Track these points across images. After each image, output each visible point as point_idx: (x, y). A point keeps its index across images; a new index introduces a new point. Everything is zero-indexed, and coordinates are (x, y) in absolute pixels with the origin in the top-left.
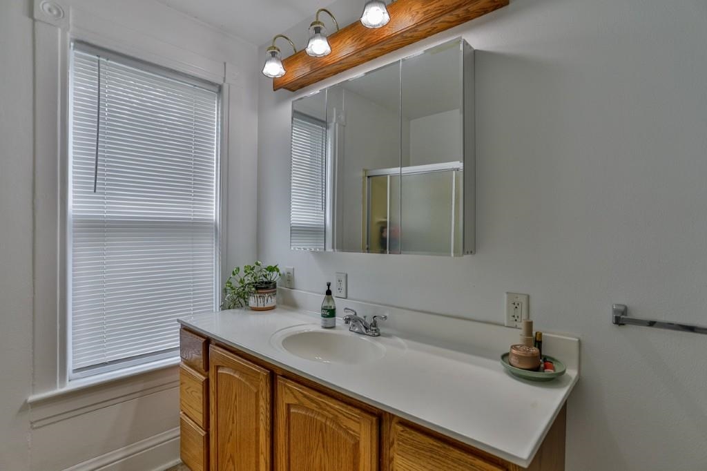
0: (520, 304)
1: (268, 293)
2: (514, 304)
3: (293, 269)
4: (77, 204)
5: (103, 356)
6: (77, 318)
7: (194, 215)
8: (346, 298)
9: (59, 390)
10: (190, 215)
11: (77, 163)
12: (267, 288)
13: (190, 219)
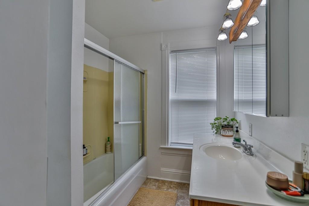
0: (307, 153)
1: (227, 129)
2: (304, 151)
3: (241, 121)
4: (172, 96)
5: (178, 141)
6: (172, 127)
7: (207, 98)
8: (251, 136)
9: (166, 147)
10: (205, 98)
11: (172, 81)
12: (228, 127)
13: (205, 99)
